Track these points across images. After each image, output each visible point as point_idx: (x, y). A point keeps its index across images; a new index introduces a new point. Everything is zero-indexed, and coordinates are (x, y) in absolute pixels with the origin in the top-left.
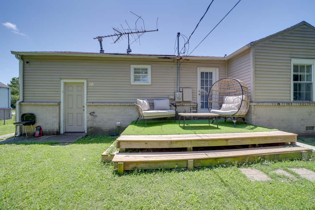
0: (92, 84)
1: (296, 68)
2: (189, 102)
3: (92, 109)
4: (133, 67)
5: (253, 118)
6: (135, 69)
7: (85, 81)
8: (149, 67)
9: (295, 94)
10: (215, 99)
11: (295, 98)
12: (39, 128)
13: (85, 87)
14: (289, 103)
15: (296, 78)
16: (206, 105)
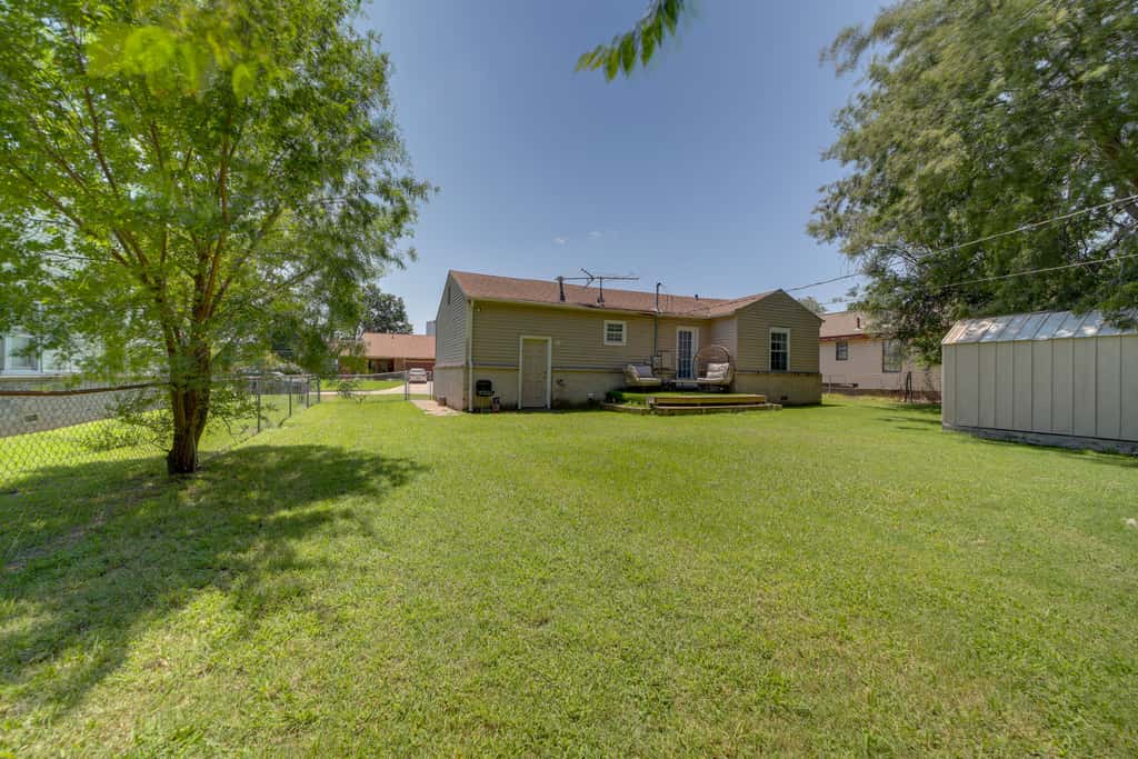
0: (558, 343)
1: (774, 336)
2: (667, 369)
3: (558, 376)
4: (607, 322)
5: (736, 387)
6: (609, 325)
7: (550, 338)
8: (624, 323)
9: (772, 364)
10: (695, 367)
11: (773, 368)
12: (496, 400)
13: (550, 347)
14: (767, 372)
15: (773, 346)
16: (684, 373)
